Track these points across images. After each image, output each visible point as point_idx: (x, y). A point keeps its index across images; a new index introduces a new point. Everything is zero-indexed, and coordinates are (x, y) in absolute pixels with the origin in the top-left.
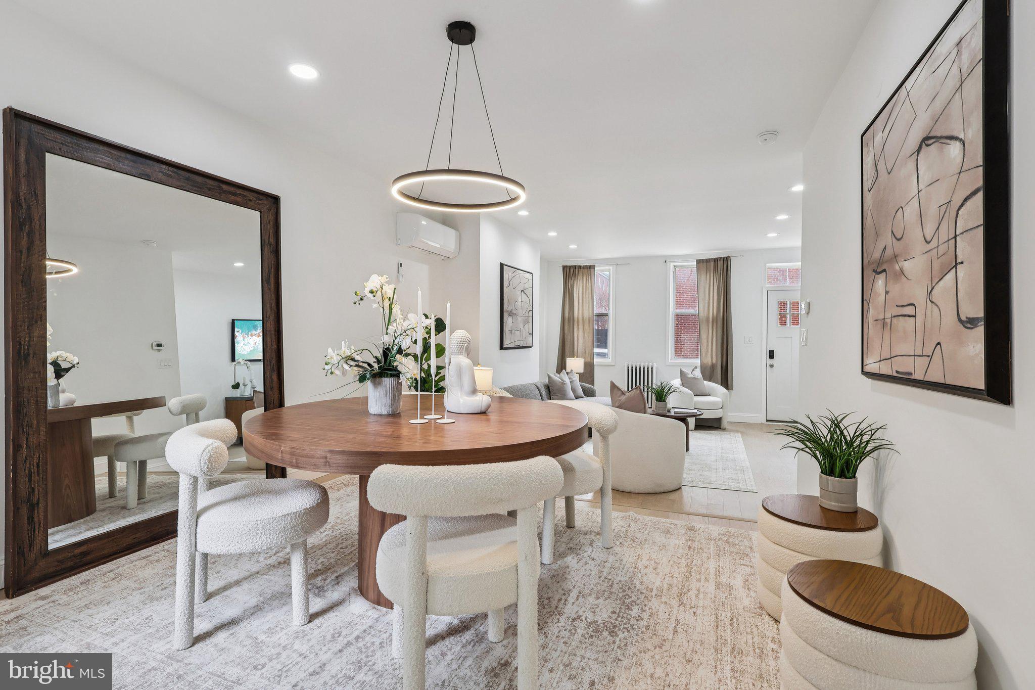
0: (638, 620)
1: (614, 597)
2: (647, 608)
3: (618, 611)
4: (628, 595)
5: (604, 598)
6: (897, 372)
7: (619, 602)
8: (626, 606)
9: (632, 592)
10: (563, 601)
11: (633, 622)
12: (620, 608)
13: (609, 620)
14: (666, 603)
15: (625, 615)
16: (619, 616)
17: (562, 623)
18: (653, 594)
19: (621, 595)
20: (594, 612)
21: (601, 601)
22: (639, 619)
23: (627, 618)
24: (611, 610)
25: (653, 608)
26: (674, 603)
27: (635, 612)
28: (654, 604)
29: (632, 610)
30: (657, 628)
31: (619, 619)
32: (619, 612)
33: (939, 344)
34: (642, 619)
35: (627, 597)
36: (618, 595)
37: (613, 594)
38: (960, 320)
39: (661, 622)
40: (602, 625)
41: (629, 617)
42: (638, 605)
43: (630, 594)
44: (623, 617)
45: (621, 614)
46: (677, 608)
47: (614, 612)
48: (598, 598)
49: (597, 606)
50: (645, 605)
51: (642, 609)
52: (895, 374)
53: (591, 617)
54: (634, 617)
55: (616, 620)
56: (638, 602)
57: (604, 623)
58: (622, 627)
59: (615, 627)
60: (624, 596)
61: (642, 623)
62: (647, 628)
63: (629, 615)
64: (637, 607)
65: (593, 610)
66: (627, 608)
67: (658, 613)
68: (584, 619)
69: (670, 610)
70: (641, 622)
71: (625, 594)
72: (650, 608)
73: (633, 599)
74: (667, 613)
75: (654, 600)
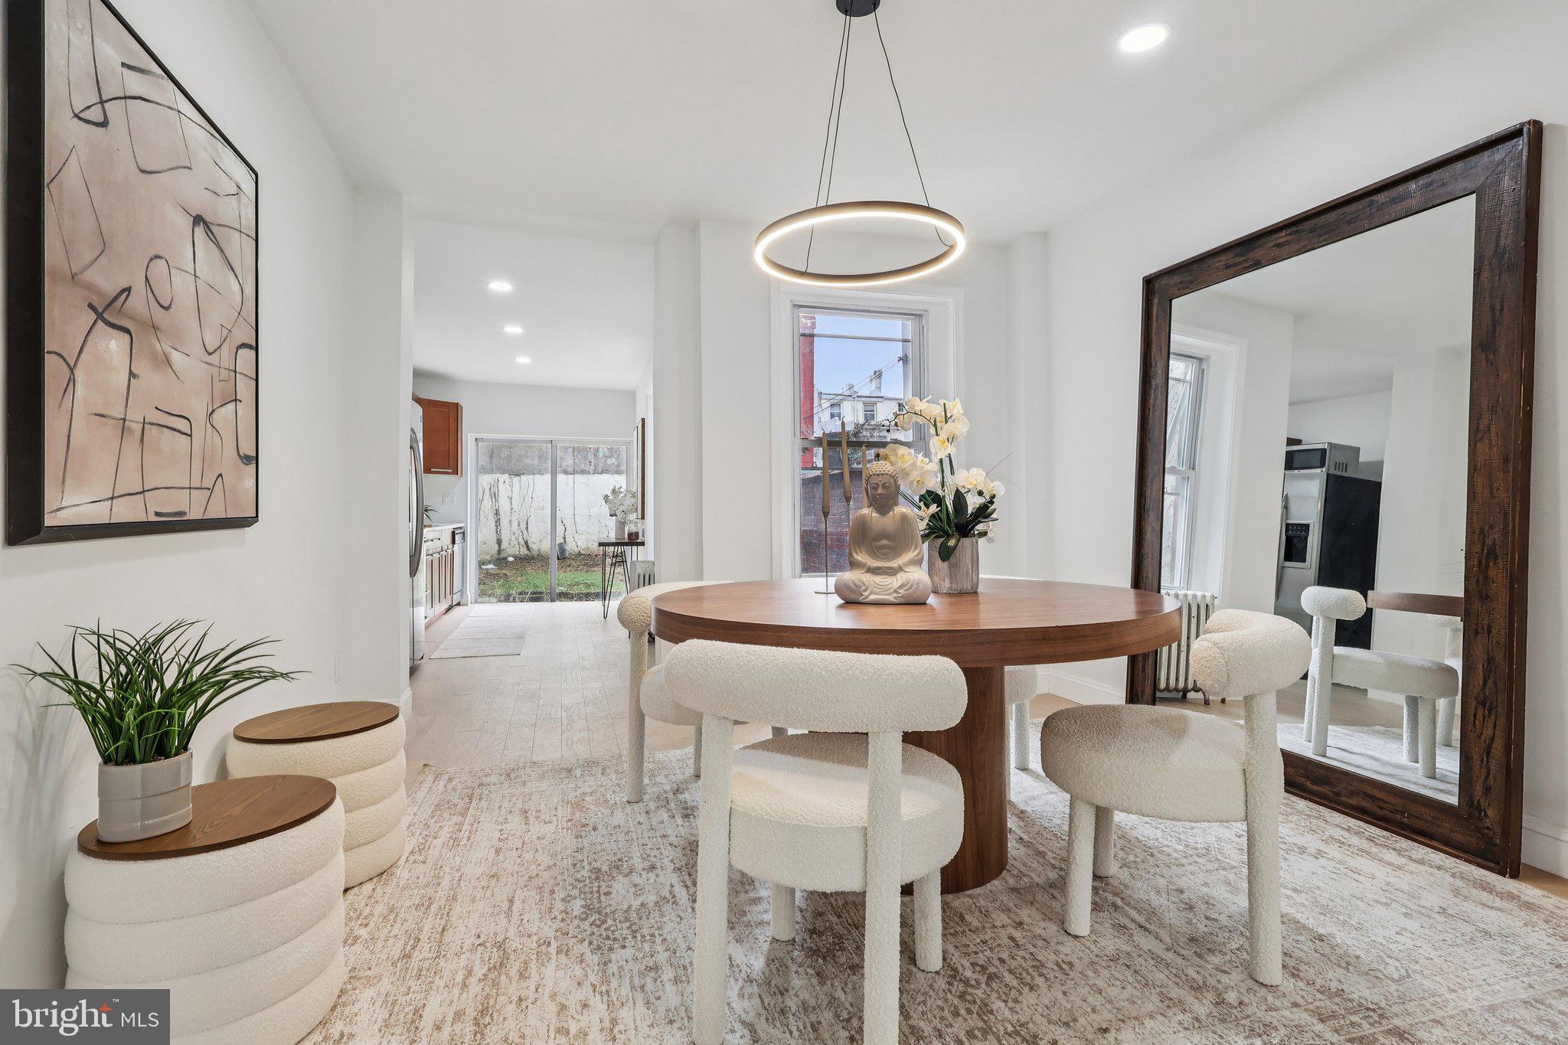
0: (569, 896)
1: (619, 916)
2: (559, 917)
3: (603, 898)
4: (598, 926)
5: (633, 908)
6: (157, 514)
7: (608, 911)
8: (594, 908)
9: (593, 934)
10: (689, 883)
11: (575, 892)
12: (600, 902)
13: (610, 883)
14: (529, 936)
15: (589, 896)
16: (598, 891)
17: (666, 861)
18: (554, 945)
19: (610, 922)
20: (635, 886)
21: (636, 903)
22: (569, 899)
23: (585, 893)
24: (613, 895)
25: (549, 922)
26: (515, 943)
27: (577, 907)
28: (548, 930)
29: (582, 906)
30: (538, 897)
31: (595, 889)
32: (599, 896)
33: (220, 475)
34: (563, 900)
35: (598, 922)
36: (615, 920)
37: (622, 919)
38: (239, 455)
39: (533, 907)
40: (614, 875)
41: (583, 896)
42: (575, 917)
43: (595, 930)
44: (592, 892)
45: (596, 895)
46: (509, 935)
47: (608, 894)
48: (643, 905)
49: (636, 895)
50: (563, 920)
51: (567, 913)
52: (153, 518)
53: (635, 878)
54: (575, 898)
55: (599, 887)
56: (576, 922)
57: (614, 877)
58: (587, 882)
59: (597, 878)
60: (604, 922)
61: (560, 894)
62: (552, 892)
63: (583, 899)
64: (575, 913)
65: (638, 888)
66: (591, 907)
67: (539, 916)
68: (642, 873)
69: (521, 928)
70: (562, 895)
71: (604, 926)
72: (555, 918)
73: (586, 923)
74: (525, 921)
75: (552, 934)
